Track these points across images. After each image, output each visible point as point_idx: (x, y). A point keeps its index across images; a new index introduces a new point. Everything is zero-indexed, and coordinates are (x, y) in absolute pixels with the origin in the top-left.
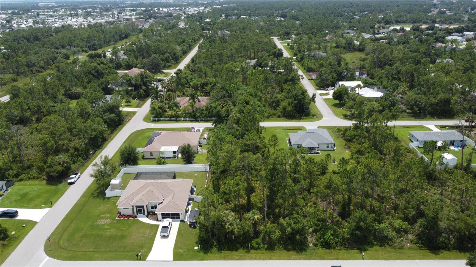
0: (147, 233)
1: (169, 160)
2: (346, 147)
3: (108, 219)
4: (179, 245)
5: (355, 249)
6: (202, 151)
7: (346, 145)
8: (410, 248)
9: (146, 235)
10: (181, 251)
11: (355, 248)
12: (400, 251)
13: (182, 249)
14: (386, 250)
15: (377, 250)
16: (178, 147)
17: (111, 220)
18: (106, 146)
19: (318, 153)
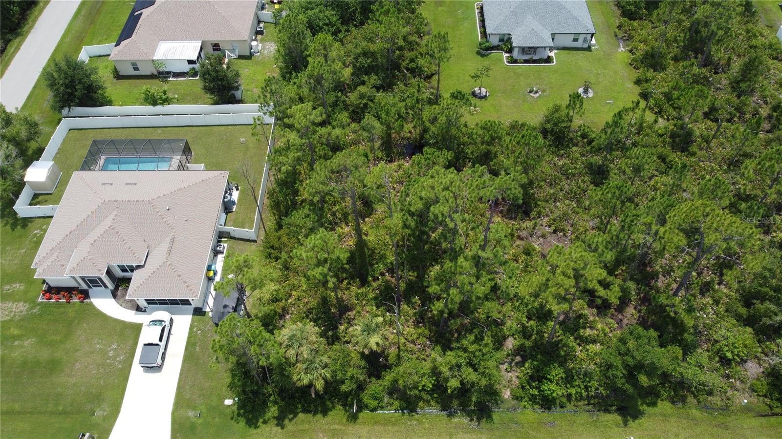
0: (111, 354)
1: (180, 83)
2: (620, 34)
3: (19, 301)
4: (188, 396)
5: (614, 408)
6: (263, 48)
7: (620, 27)
8: (747, 409)
9: (109, 358)
10: (191, 414)
11: (612, 406)
12: (721, 419)
13: (194, 408)
14: (688, 417)
15: (665, 416)
16: (198, 44)
17: (27, 306)
18: (31, 27)
19: (549, 60)
